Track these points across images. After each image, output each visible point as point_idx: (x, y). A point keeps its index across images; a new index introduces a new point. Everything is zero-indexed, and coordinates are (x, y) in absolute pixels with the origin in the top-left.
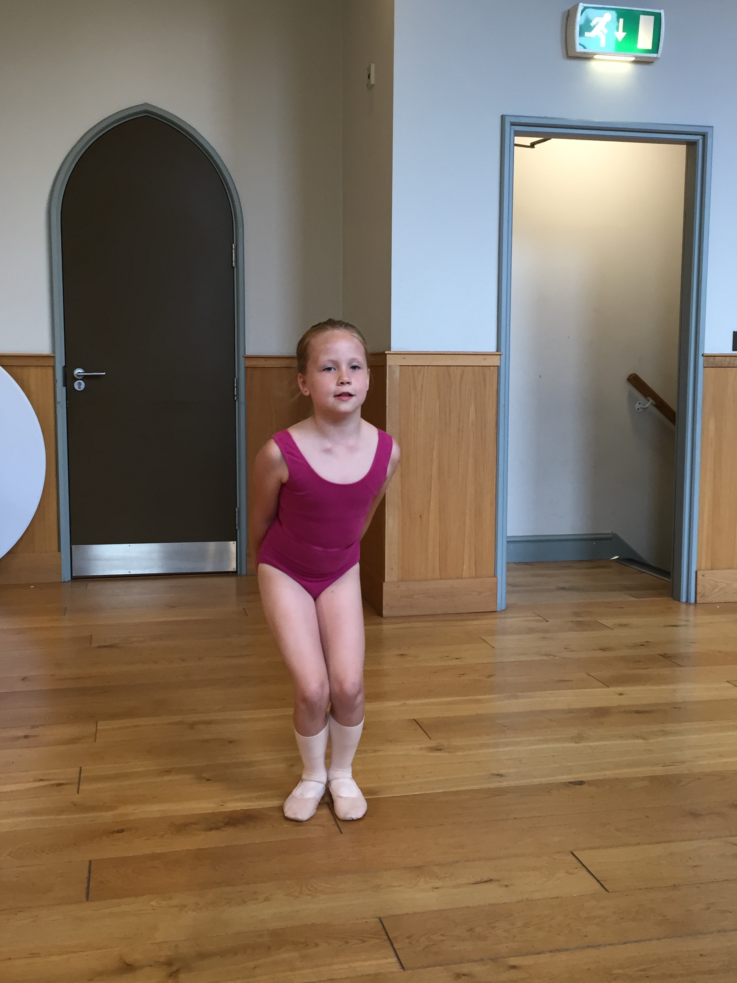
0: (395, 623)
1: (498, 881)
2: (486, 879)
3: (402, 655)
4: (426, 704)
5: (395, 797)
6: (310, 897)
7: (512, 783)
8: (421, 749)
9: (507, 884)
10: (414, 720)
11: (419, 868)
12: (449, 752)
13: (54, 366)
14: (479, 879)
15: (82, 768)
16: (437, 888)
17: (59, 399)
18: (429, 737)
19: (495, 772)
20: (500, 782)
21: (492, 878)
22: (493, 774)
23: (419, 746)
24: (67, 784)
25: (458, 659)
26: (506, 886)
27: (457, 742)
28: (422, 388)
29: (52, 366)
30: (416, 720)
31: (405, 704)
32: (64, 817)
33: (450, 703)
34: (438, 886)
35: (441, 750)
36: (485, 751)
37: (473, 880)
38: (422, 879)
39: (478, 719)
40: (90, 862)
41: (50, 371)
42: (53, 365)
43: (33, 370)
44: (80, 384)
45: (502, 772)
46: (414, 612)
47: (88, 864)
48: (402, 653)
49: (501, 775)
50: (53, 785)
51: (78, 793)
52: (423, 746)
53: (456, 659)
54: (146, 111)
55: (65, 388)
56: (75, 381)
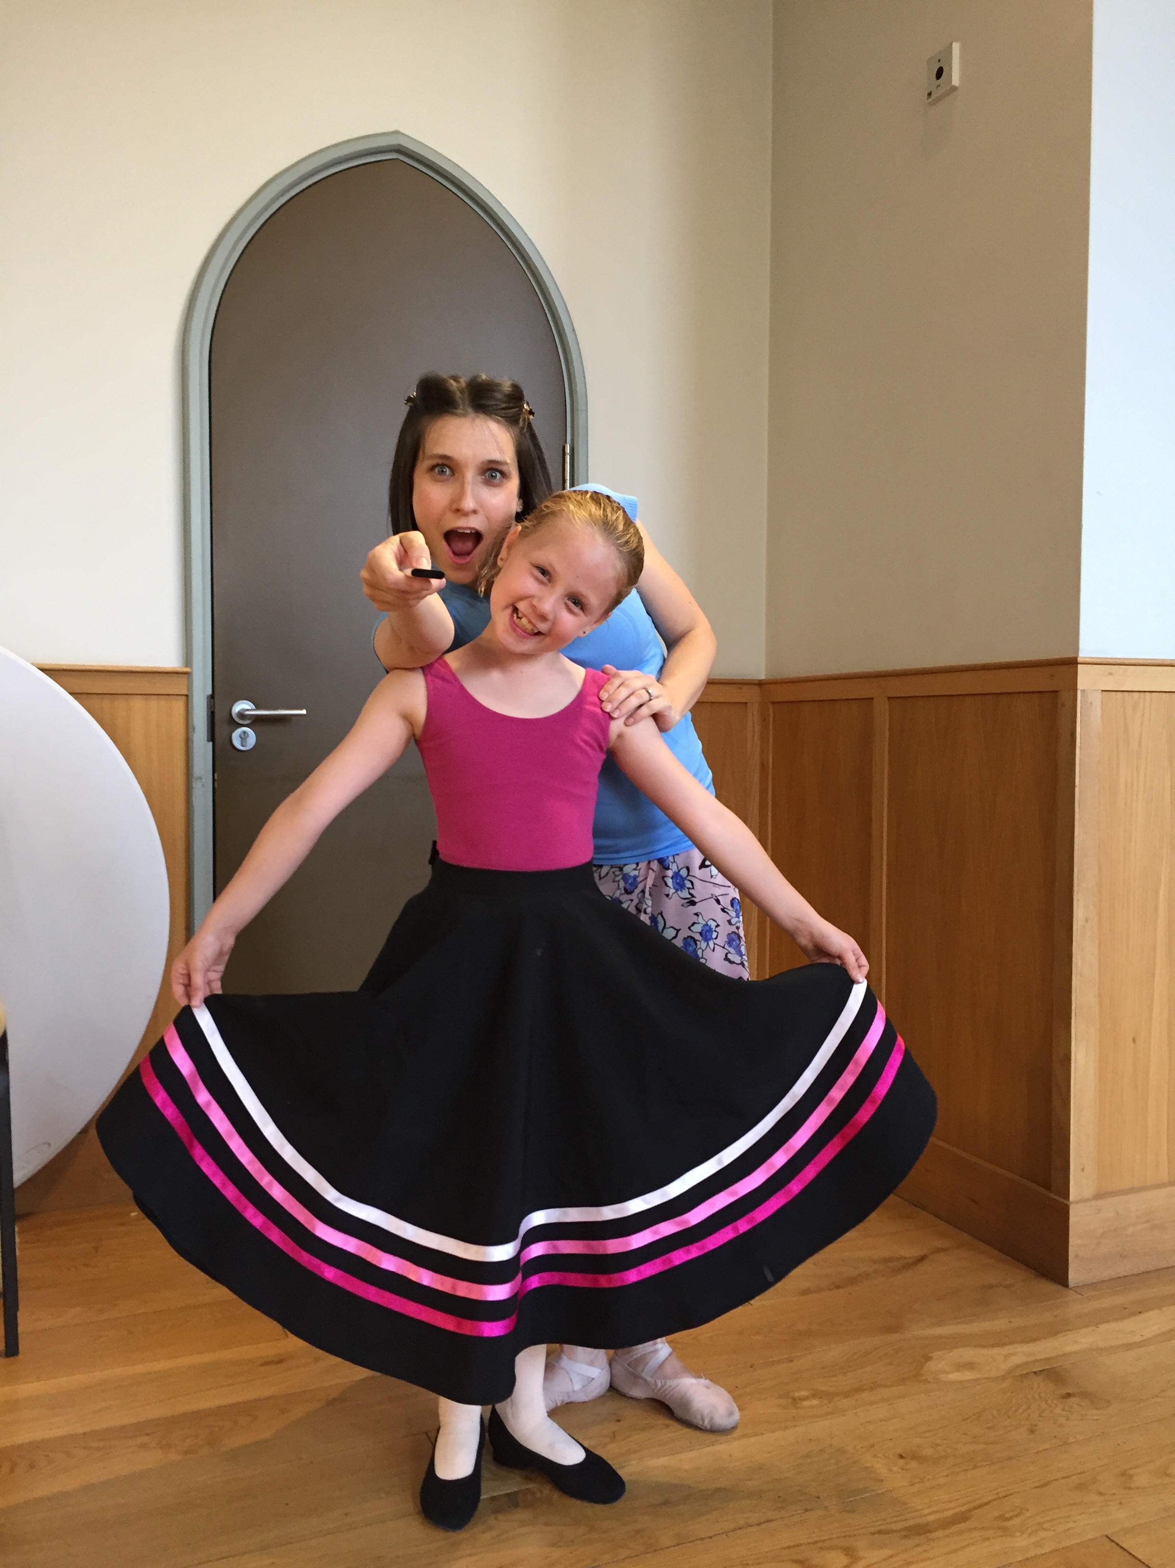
13: (187, 696)
17: (197, 771)
29: (184, 695)
41: (179, 706)
42: (185, 692)
43: (138, 704)
44: (244, 737)
54: (399, 150)
55: (211, 743)
56: (233, 731)
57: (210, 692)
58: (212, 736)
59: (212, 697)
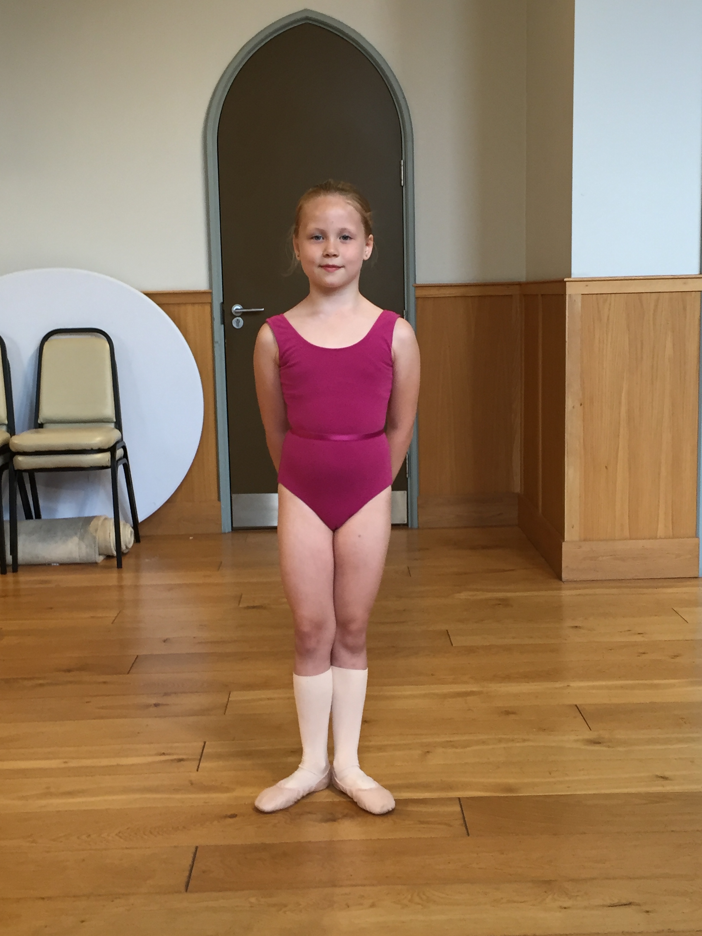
0: (576, 589)
1: (638, 905)
2: (624, 902)
3: (576, 627)
4: (593, 687)
5: (537, 796)
6: (420, 906)
7: (677, 788)
8: (577, 741)
9: (647, 909)
10: (576, 706)
11: (549, 882)
12: (609, 747)
14: (616, 901)
15: (206, 743)
16: (565, 908)
17: (216, 338)
18: (589, 727)
19: (659, 773)
20: (664, 787)
21: (631, 901)
22: (657, 777)
23: (576, 738)
24: (187, 760)
25: (642, 634)
26: (647, 912)
27: (621, 734)
28: (608, 319)
30: (578, 706)
31: (569, 686)
32: (178, 796)
33: (622, 687)
34: (565, 905)
35: (600, 743)
36: (651, 747)
37: (609, 902)
38: (550, 897)
39: (653, 707)
40: (197, 848)
41: (208, 308)
42: (210, 302)
43: (189, 308)
44: (238, 321)
45: (667, 774)
46: (599, 576)
47: (193, 850)
48: (576, 625)
49: (664, 778)
50: (172, 760)
51: (197, 770)
52: (580, 737)
53: (639, 634)
54: (307, 18)
55: (223, 325)
56: (233, 319)
57: (222, 301)
58: (223, 322)
59: (223, 303)
